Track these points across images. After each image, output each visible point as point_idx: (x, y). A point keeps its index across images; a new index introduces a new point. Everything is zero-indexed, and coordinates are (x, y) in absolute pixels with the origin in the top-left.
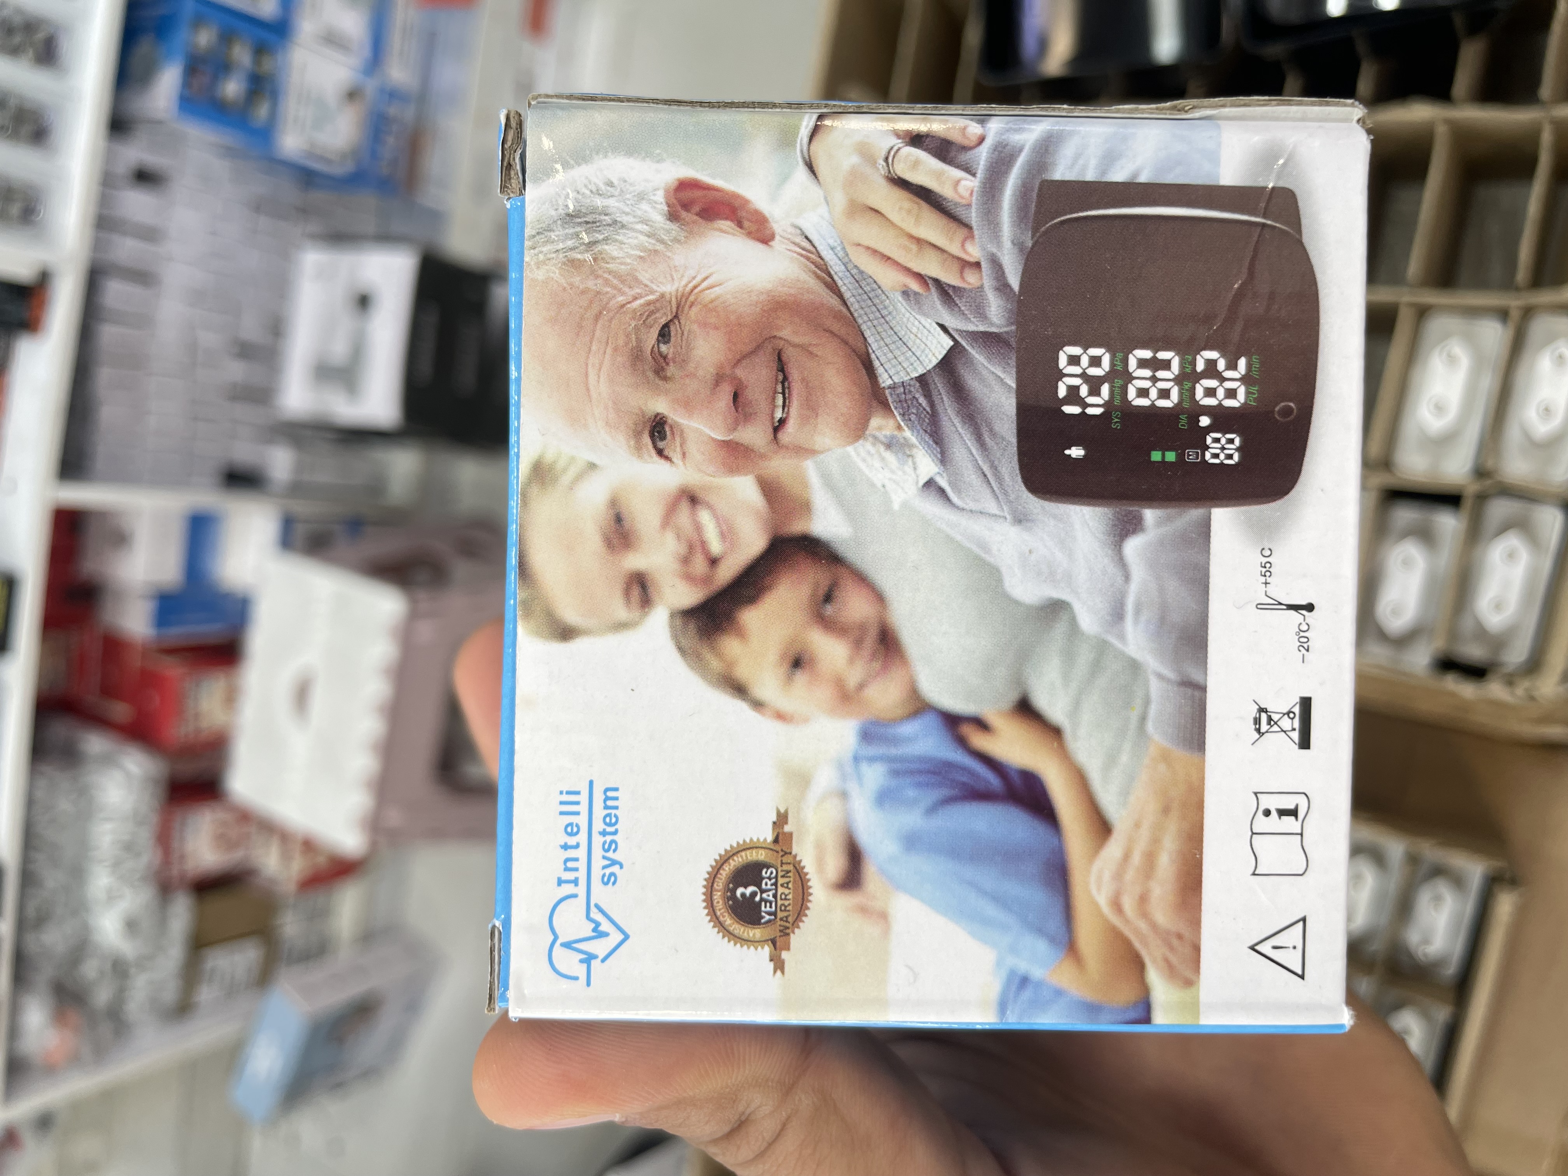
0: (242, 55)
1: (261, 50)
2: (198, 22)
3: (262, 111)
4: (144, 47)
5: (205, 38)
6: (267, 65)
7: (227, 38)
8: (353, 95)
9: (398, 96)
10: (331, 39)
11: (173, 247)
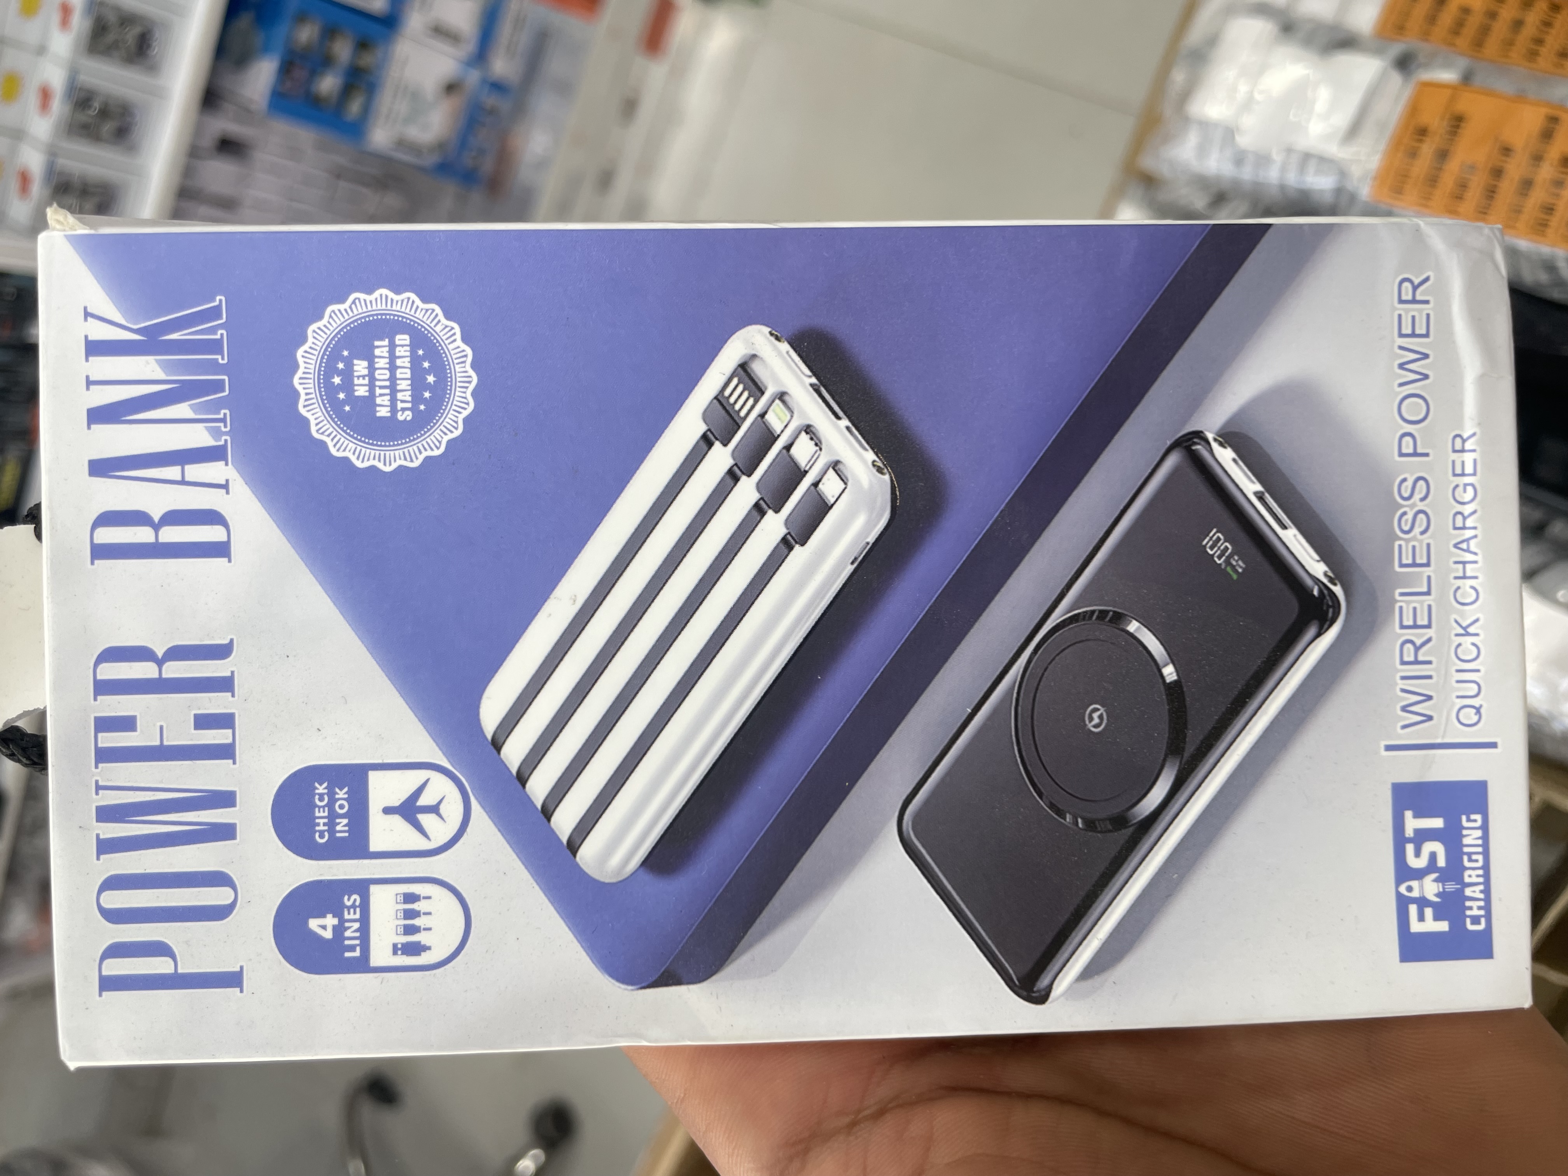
1: (363, 45)
2: (301, 18)
3: (355, 107)
4: (245, 23)
5: (307, 34)
6: (367, 60)
7: (330, 32)
8: (451, 88)
9: (498, 87)
10: (439, 31)
11: (247, 214)
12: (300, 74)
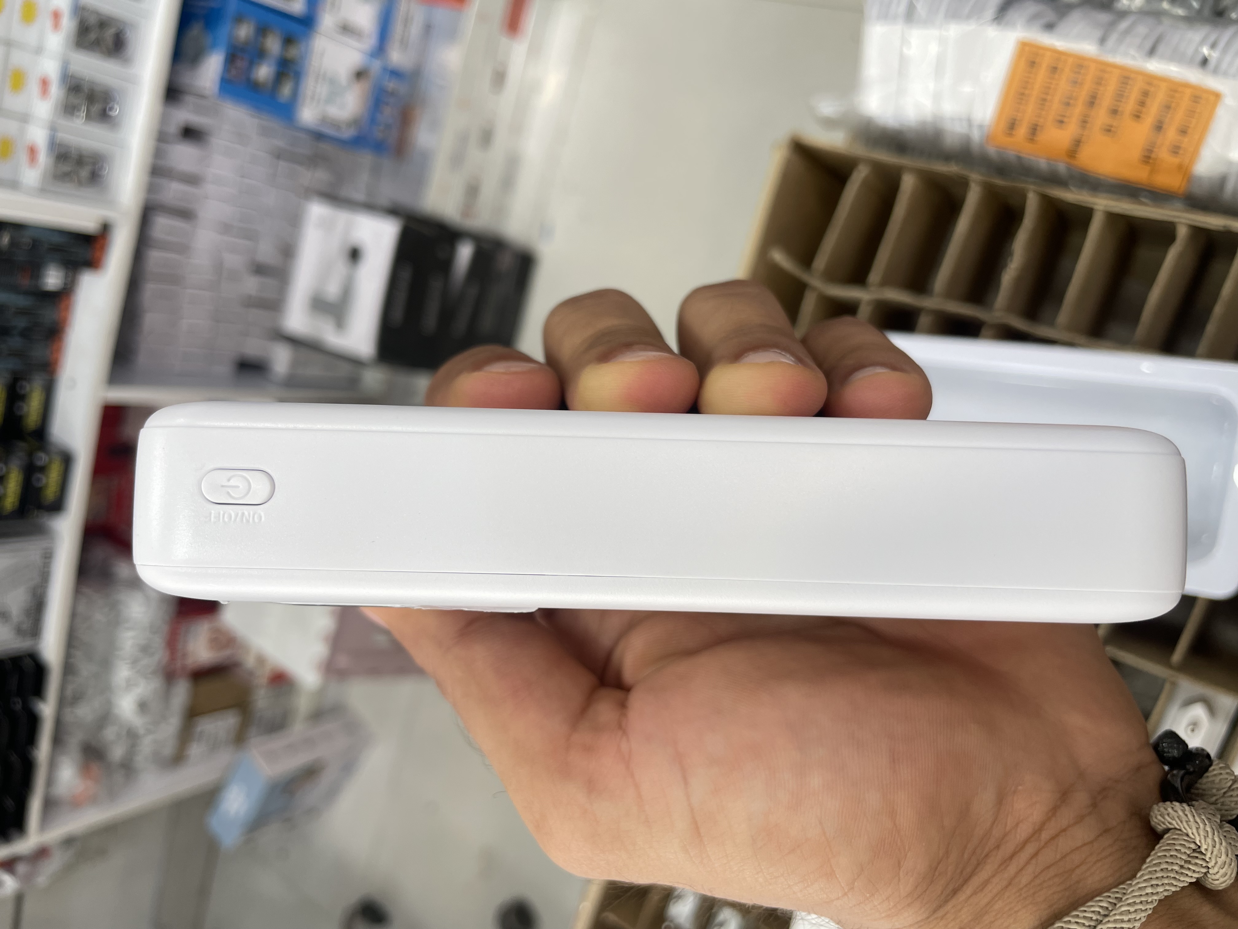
0: (274, 45)
1: (289, 41)
2: (239, 19)
3: (286, 90)
4: (195, 30)
5: (244, 32)
6: (293, 52)
8: (360, 75)
9: (396, 73)
10: (346, 29)
11: (210, 188)
12: (241, 64)
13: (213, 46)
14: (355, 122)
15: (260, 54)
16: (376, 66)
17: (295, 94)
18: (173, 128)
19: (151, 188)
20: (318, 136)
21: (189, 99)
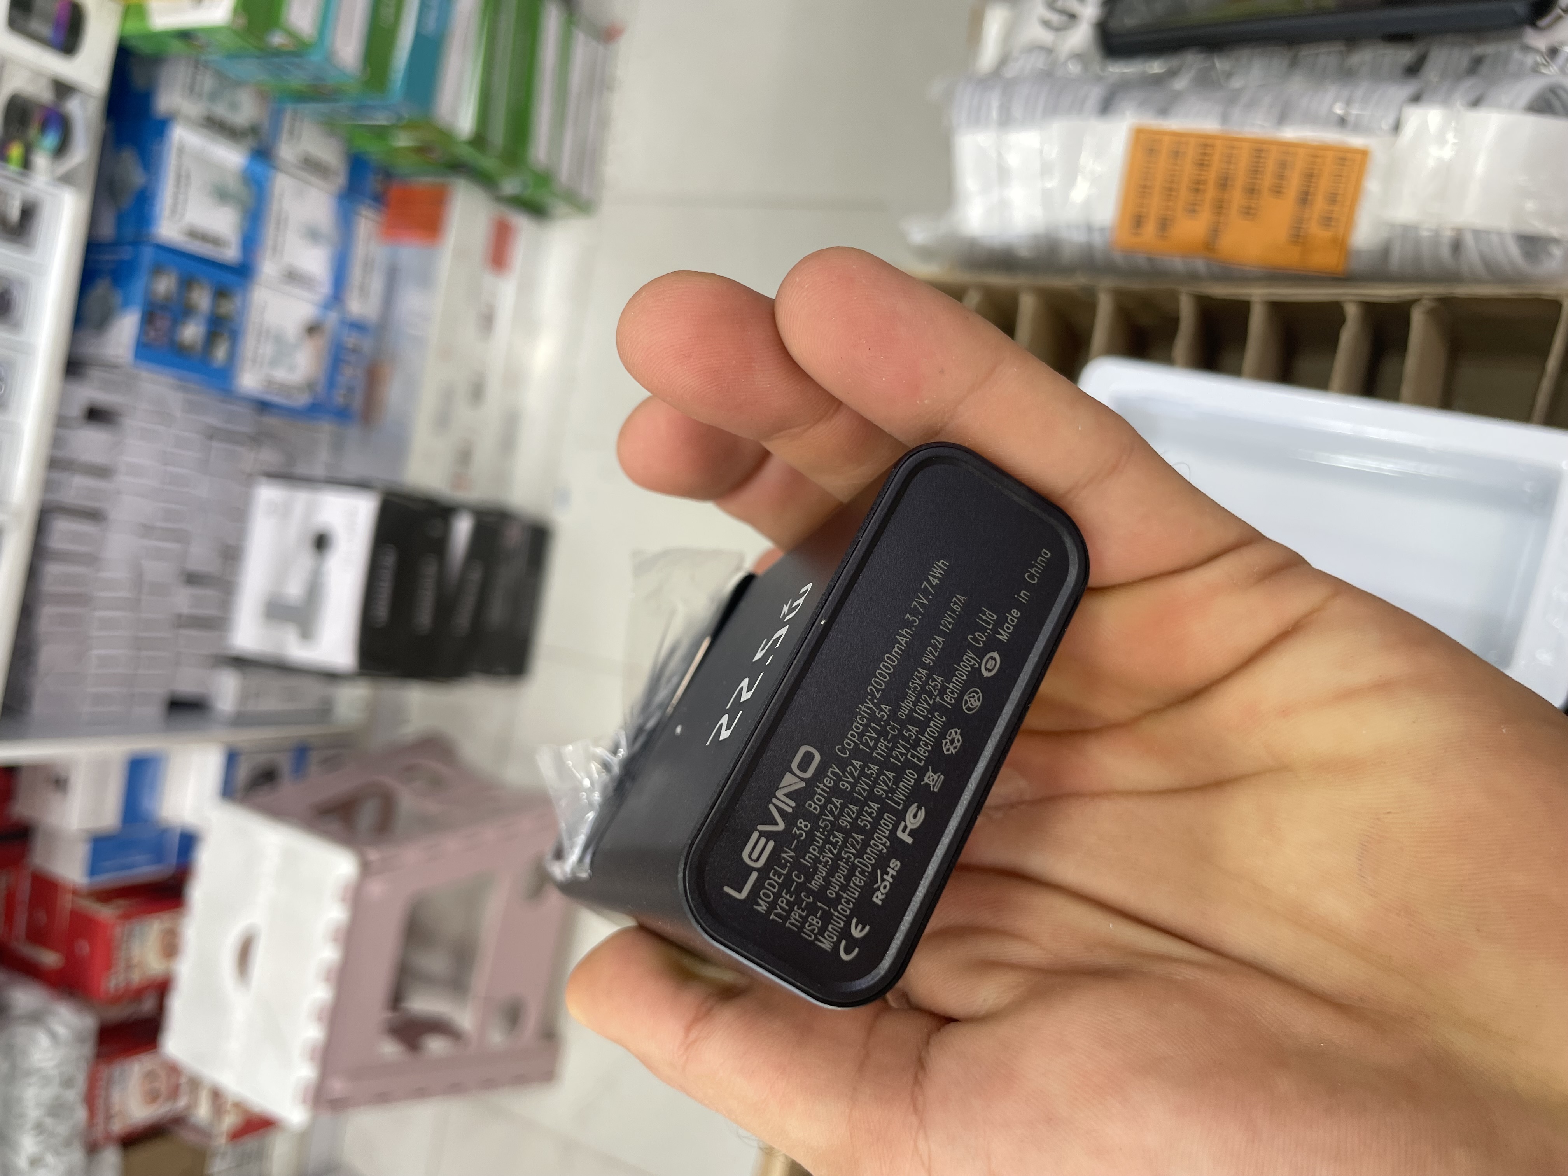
0: (202, 299)
1: (221, 293)
2: (158, 270)
3: (221, 353)
4: (101, 288)
5: (165, 285)
6: (227, 307)
7: (187, 283)
8: (312, 329)
9: (358, 326)
10: (293, 277)
11: (123, 480)
12: (163, 323)
13: (126, 304)
14: (310, 386)
15: (186, 311)
16: (333, 318)
17: (232, 355)
18: (76, 410)
19: (48, 485)
20: (263, 406)
21: (95, 373)
